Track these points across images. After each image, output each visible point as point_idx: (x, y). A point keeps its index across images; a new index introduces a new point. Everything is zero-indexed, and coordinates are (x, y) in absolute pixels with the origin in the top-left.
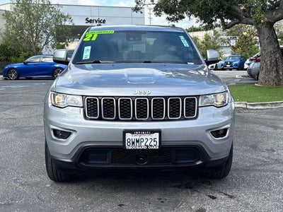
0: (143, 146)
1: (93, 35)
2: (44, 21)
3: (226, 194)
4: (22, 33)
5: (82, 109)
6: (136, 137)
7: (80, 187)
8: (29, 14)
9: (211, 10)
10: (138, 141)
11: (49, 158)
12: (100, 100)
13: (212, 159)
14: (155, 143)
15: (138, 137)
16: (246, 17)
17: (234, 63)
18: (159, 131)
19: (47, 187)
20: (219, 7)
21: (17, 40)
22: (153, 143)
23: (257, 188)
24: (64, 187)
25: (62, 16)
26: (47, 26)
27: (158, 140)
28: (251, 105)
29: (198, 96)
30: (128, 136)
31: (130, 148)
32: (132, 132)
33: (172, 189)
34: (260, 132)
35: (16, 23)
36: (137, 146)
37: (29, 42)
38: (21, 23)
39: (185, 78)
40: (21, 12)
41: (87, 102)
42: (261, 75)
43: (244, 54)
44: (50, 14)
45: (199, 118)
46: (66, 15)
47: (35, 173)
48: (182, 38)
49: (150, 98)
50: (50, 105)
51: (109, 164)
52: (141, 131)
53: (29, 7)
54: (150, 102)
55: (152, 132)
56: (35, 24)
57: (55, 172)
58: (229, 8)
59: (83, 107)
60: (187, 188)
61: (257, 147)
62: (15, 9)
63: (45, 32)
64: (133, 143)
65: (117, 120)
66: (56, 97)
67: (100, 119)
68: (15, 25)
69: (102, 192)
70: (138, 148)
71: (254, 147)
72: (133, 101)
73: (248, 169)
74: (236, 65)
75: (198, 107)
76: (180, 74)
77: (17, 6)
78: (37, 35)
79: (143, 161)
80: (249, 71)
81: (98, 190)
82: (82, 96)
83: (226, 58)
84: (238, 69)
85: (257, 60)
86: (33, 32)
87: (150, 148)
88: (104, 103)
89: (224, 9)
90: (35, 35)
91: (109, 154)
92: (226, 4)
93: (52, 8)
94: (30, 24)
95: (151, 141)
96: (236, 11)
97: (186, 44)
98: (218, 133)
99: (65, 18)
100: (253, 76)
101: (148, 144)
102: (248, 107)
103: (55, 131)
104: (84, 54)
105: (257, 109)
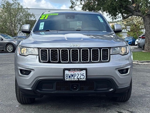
0: (76, 79)
1: (46, 16)
2: (19, 17)
3: (128, 111)
4: (6, 24)
5: (38, 56)
6: (71, 73)
7: (37, 107)
8: (10, 13)
9: (116, 7)
10: (72, 76)
11: (18, 88)
12: (49, 51)
13: (119, 88)
14: (83, 77)
15: (72, 73)
16: (136, 12)
17: (129, 41)
18: (86, 69)
19: (16, 107)
20: (120, 6)
21: (3, 28)
22: (82, 77)
23: (148, 107)
24: (27, 107)
25: (29, 14)
26: (20, 20)
27: (85, 75)
28: (141, 62)
29: (110, 48)
30: (67, 72)
31: (68, 80)
32: (69, 70)
33: (94, 108)
34: (147, 76)
35: (2, 18)
36: (72, 79)
37: (10, 30)
38: (5, 18)
39: (101, 39)
40: (6, 12)
41: (41, 52)
42: (146, 46)
43: (135, 36)
44: (22, 13)
45: (111, 61)
46: (31, 14)
47: (9, 99)
48: (99, 17)
49: (80, 49)
50: (18, 54)
51: (54, 91)
52: (74, 69)
53: (10, 10)
54: (80, 51)
55: (82, 69)
56: (13, 19)
57: (21, 97)
58: (126, 7)
59: (38, 55)
60: (104, 107)
61: (146, 84)
62: (2, 11)
63: (19, 24)
64: (70, 77)
65: (59, 62)
66: (22, 49)
67: (49, 62)
68: (2, 20)
69: (50, 109)
70: (72, 80)
71: (144, 84)
72: (70, 51)
73: (141, 97)
74: (130, 42)
75: (110, 55)
76: (98, 37)
77: (3, 9)
78: (15, 26)
79: (76, 89)
80: (139, 44)
81: (48, 109)
82: (38, 48)
83: (124, 39)
84: (131, 45)
85: (143, 38)
86: (12, 24)
87: (80, 80)
88: (51, 52)
89: (123, 7)
90: (13, 26)
91: (55, 84)
92: (124, 4)
93: (24, 10)
94: (11, 19)
95: (81, 76)
96: (130, 8)
97: (101, 21)
98: (123, 71)
99: (31, 16)
100: (141, 47)
101: (79, 77)
102: (139, 63)
103: (21, 70)
104: (40, 27)
105: (144, 65)
